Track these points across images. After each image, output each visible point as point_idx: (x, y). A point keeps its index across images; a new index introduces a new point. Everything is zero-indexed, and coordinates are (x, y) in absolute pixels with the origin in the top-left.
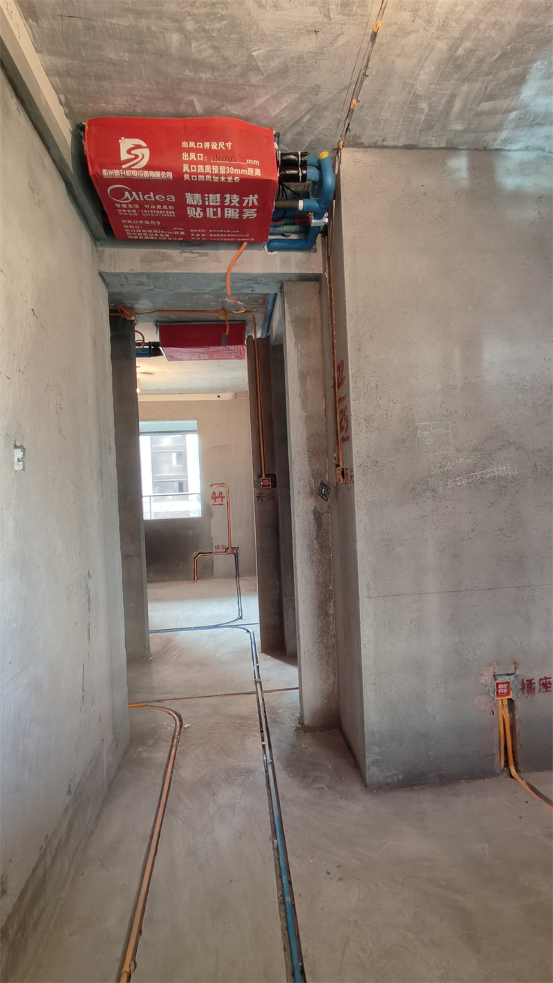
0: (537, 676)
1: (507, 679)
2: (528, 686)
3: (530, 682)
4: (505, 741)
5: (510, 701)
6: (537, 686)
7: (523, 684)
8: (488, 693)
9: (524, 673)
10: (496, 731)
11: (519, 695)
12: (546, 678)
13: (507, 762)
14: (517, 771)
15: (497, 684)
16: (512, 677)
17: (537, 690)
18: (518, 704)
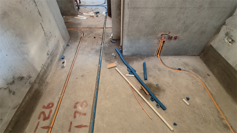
0: (174, 36)
1: (165, 36)
2: (170, 38)
3: (172, 37)
4: (159, 49)
5: (164, 41)
6: (173, 38)
7: (169, 37)
8: (158, 39)
9: (171, 35)
10: (157, 48)
11: (167, 40)
12: (176, 36)
13: (158, 54)
14: (160, 55)
15: (162, 37)
16: (167, 36)
17: (172, 39)
18: (166, 42)
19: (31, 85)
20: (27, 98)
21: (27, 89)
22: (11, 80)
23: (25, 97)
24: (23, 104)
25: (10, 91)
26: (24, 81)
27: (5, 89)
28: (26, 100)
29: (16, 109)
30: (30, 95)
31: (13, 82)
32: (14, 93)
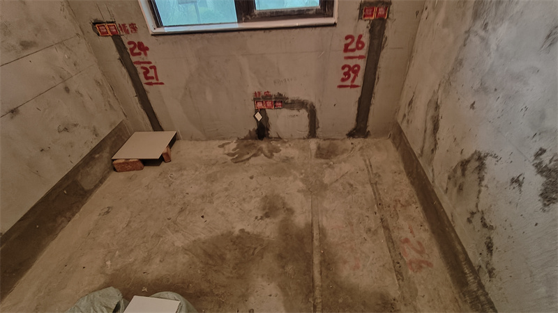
19: (476, 268)
20: (459, 247)
21: (470, 255)
22: (487, 221)
23: (460, 243)
24: (453, 235)
25: (473, 214)
26: (485, 252)
27: (477, 206)
28: (456, 243)
29: (450, 218)
30: (461, 257)
31: (485, 225)
32: (469, 221)
